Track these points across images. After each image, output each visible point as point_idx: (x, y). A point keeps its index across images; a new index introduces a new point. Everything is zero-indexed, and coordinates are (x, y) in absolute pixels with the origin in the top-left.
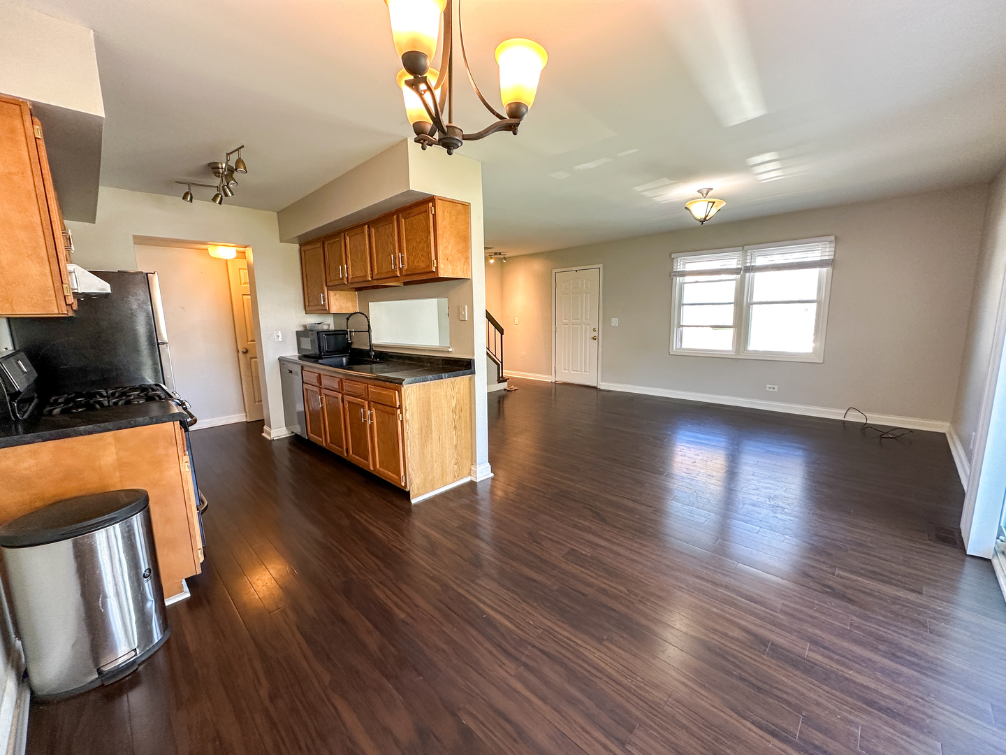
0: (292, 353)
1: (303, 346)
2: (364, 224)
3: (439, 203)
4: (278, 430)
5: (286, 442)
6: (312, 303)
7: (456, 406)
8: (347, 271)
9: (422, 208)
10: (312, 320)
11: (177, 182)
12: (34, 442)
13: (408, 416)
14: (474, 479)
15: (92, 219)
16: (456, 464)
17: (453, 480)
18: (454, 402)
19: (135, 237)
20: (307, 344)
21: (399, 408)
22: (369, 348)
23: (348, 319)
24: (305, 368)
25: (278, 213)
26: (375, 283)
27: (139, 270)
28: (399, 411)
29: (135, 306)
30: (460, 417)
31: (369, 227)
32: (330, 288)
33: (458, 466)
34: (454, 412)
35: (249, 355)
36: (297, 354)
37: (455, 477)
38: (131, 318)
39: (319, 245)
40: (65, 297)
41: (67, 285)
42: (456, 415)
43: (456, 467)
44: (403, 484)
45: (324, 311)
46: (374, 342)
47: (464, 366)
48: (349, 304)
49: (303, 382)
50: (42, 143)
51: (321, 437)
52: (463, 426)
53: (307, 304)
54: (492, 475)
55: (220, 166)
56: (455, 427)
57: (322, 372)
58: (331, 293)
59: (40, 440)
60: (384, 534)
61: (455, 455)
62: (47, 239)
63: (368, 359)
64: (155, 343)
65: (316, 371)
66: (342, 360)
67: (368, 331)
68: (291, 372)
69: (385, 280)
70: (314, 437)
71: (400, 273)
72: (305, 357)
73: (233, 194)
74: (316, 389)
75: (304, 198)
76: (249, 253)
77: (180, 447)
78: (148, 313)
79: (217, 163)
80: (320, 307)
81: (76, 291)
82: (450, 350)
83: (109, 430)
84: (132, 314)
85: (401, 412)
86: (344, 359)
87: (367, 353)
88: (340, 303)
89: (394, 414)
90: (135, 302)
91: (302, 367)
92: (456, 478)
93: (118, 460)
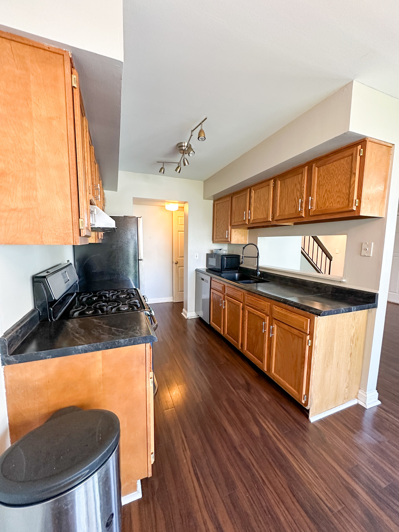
0: (203, 266)
1: (210, 263)
2: (270, 179)
3: (369, 145)
4: (190, 313)
5: (195, 321)
6: (218, 236)
7: (354, 336)
8: (251, 215)
9: (349, 152)
10: (215, 247)
11: (158, 162)
12: (46, 358)
13: (316, 342)
14: (361, 403)
15: (116, 190)
16: (347, 388)
17: (343, 402)
18: (353, 331)
19: (134, 198)
20: (213, 263)
21: (309, 334)
22: (256, 269)
23: (244, 248)
24: (213, 279)
25: (205, 182)
26: (275, 223)
27: (134, 216)
28: (308, 337)
29: (129, 237)
30: (355, 345)
31: (275, 181)
32: (233, 227)
33: (349, 390)
34: (352, 341)
35: (178, 265)
36: (206, 268)
37: (345, 399)
38: (127, 244)
39: (229, 199)
40: (80, 230)
41: (82, 220)
42: (353, 343)
43: (347, 389)
44: (303, 402)
45: (227, 241)
46: (260, 265)
47: (367, 300)
48: (243, 238)
49: (211, 288)
50: (76, 92)
51: (220, 328)
52: (357, 354)
53: (215, 237)
54: (379, 403)
55: (183, 145)
56: (351, 354)
57: (226, 285)
58: (233, 230)
59: (50, 356)
60: (299, 466)
61: (348, 380)
62: (72, 178)
63: (255, 277)
64: (137, 260)
65: (222, 282)
66: (235, 275)
67: (257, 257)
68: (203, 279)
69: (286, 220)
70: (214, 325)
71: (305, 214)
72: (211, 270)
73: (188, 164)
74: (222, 296)
75: (228, 166)
76: (186, 207)
77: (148, 366)
78: (135, 241)
79: (182, 143)
80: (225, 240)
81: (94, 226)
82: (344, 280)
83: (99, 349)
84: (128, 242)
85: (311, 338)
86: (237, 275)
87: (254, 272)
88: (238, 237)
89: (303, 339)
90: (130, 235)
91: (211, 278)
92: (347, 399)
93: (103, 375)
